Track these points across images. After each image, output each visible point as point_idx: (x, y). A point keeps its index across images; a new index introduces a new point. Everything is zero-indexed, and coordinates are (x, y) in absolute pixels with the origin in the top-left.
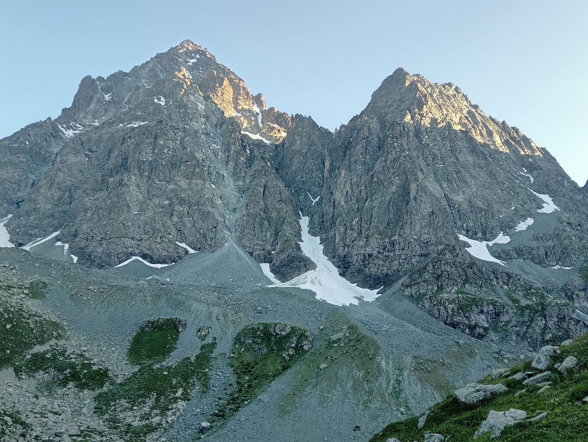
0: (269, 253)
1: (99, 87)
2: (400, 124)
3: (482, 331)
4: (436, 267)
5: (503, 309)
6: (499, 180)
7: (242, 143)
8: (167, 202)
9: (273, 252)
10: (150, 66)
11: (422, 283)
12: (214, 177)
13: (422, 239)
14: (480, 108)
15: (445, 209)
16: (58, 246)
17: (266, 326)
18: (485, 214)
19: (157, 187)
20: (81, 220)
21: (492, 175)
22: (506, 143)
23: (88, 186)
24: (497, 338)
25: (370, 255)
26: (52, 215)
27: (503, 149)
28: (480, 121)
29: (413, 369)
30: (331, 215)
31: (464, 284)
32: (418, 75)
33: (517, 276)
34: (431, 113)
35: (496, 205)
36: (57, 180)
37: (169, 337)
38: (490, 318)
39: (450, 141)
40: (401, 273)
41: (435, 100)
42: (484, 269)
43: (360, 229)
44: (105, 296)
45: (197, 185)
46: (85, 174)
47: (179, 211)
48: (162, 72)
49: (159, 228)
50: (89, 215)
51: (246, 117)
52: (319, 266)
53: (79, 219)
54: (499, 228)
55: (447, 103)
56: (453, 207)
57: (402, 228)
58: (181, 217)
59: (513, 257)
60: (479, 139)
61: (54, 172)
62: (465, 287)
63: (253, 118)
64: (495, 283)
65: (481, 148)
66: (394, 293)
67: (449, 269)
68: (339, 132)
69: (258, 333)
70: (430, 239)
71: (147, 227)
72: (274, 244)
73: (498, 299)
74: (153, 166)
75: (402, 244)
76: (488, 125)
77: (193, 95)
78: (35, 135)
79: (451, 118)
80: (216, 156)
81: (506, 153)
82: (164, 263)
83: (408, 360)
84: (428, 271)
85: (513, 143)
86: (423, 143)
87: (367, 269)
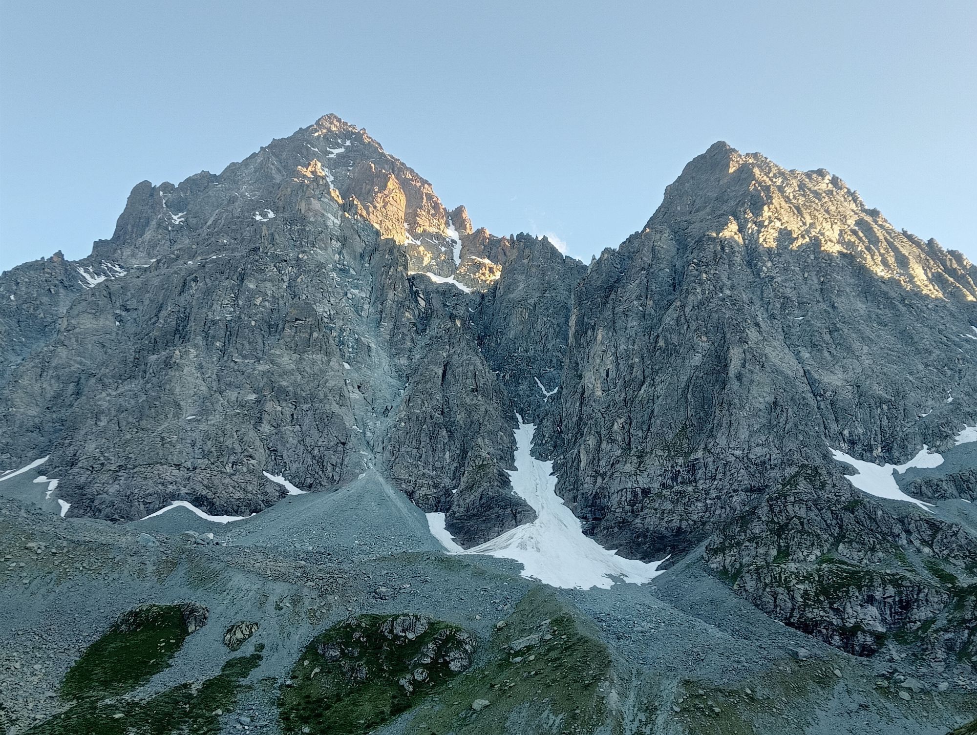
0: (448, 493)
1: (164, 201)
2: (714, 239)
3: (869, 640)
4: (777, 509)
5: (918, 595)
6: (921, 346)
7: (411, 287)
8: (253, 397)
9: (454, 491)
10: (259, 161)
11: (747, 544)
12: (350, 350)
13: (751, 456)
14: (884, 214)
15: (804, 398)
16: (38, 484)
17: (376, 620)
18: (889, 409)
19: (236, 368)
20: (86, 434)
21: (906, 336)
22: (937, 279)
23: (108, 370)
24: (904, 655)
25: (646, 492)
26: (38, 428)
27: (930, 290)
28: (881, 237)
29: (677, 709)
30: (575, 419)
31: (835, 544)
32: (755, 155)
33: (950, 527)
34: (779, 220)
35: (912, 394)
36: (54, 362)
37: (162, 642)
38: (888, 612)
39: (818, 271)
40: (708, 527)
41: (788, 197)
42: (880, 513)
43: (627, 441)
44: (56, 563)
45: (314, 362)
46: (109, 351)
47: (273, 413)
48: (280, 171)
49: (230, 446)
50: (102, 424)
51: (429, 247)
52: (543, 516)
53: (82, 432)
54: (919, 438)
55: (814, 206)
56: (821, 395)
57: (711, 435)
58: (278, 425)
59: (948, 494)
60: (880, 271)
61: (51, 347)
62: (837, 550)
63: (443, 249)
64: (905, 542)
65: (883, 286)
66: (688, 566)
67: (802, 513)
68: (598, 263)
69: (357, 635)
70: (768, 455)
71: (209, 443)
72: (456, 475)
73: (908, 575)
74: (231, 332)
75: (711, 466)
76: (898, 246)
77: (319, 199)
78: (29, 284)
79: (820, 230)
80: (358, 310)
81: (937, 299)
82: (236, 513)
83: (671, 689)
84: (759, 518)
85: (951, 279)
86: (762, 275)
87: (638, 521)
